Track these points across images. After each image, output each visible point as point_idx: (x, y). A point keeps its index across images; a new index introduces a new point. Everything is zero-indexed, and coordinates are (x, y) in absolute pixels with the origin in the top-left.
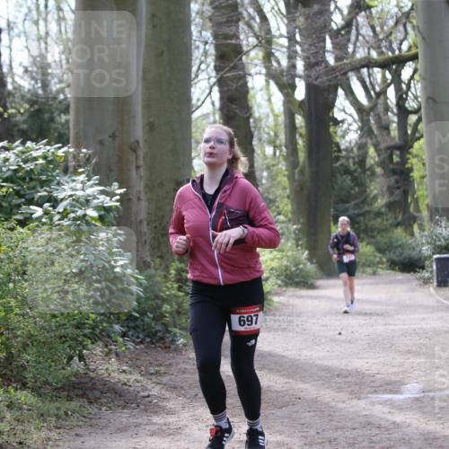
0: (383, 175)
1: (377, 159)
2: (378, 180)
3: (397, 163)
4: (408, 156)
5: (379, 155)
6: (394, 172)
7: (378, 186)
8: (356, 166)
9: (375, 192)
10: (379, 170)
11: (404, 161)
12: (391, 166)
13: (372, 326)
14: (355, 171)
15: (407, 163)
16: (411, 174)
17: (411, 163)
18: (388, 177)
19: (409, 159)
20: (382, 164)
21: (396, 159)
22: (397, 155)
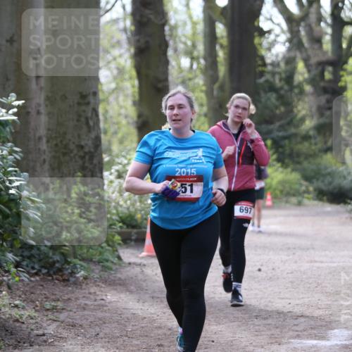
0: (312, 94)
1: (306, 76)
2: (306, 99)
3: (330, 81)
4: (342, 73)
5: (309, 71)
6: (325, 90)
7: (306, 106)
8: (283, 82)
9: (303, 112)
10: (308, 88)
11: (337, 78)
12: (322, 84)
13: (296, 262)
14: (282, 88)
15: (340, 81)
16: (345, 93)
17: (346, 82)
18: (319, 95)
19: (343, 76)
20: (311, 81)
21: (328, 76)
22: (329, 72)
